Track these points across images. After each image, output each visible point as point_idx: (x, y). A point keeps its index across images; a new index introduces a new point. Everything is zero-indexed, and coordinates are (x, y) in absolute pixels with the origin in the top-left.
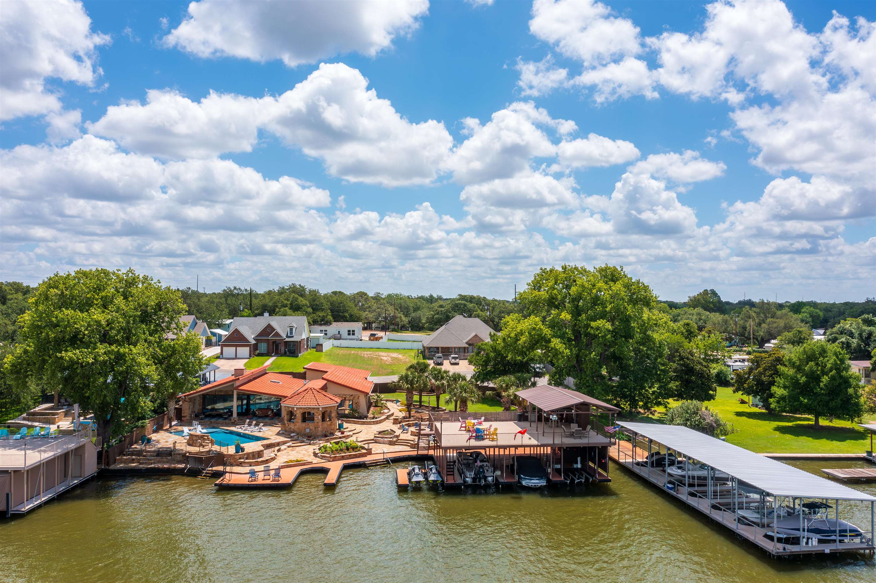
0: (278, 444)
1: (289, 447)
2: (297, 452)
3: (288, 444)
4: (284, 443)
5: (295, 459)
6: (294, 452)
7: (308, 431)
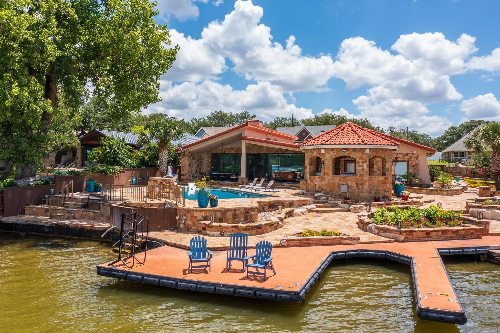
0: (291, 204)
1: (310, 211)
2: (325, 220)
3: (309, 207)
4: (302, 204)
5: (320, 230)
6: (319, 219)
7: (344, 189)
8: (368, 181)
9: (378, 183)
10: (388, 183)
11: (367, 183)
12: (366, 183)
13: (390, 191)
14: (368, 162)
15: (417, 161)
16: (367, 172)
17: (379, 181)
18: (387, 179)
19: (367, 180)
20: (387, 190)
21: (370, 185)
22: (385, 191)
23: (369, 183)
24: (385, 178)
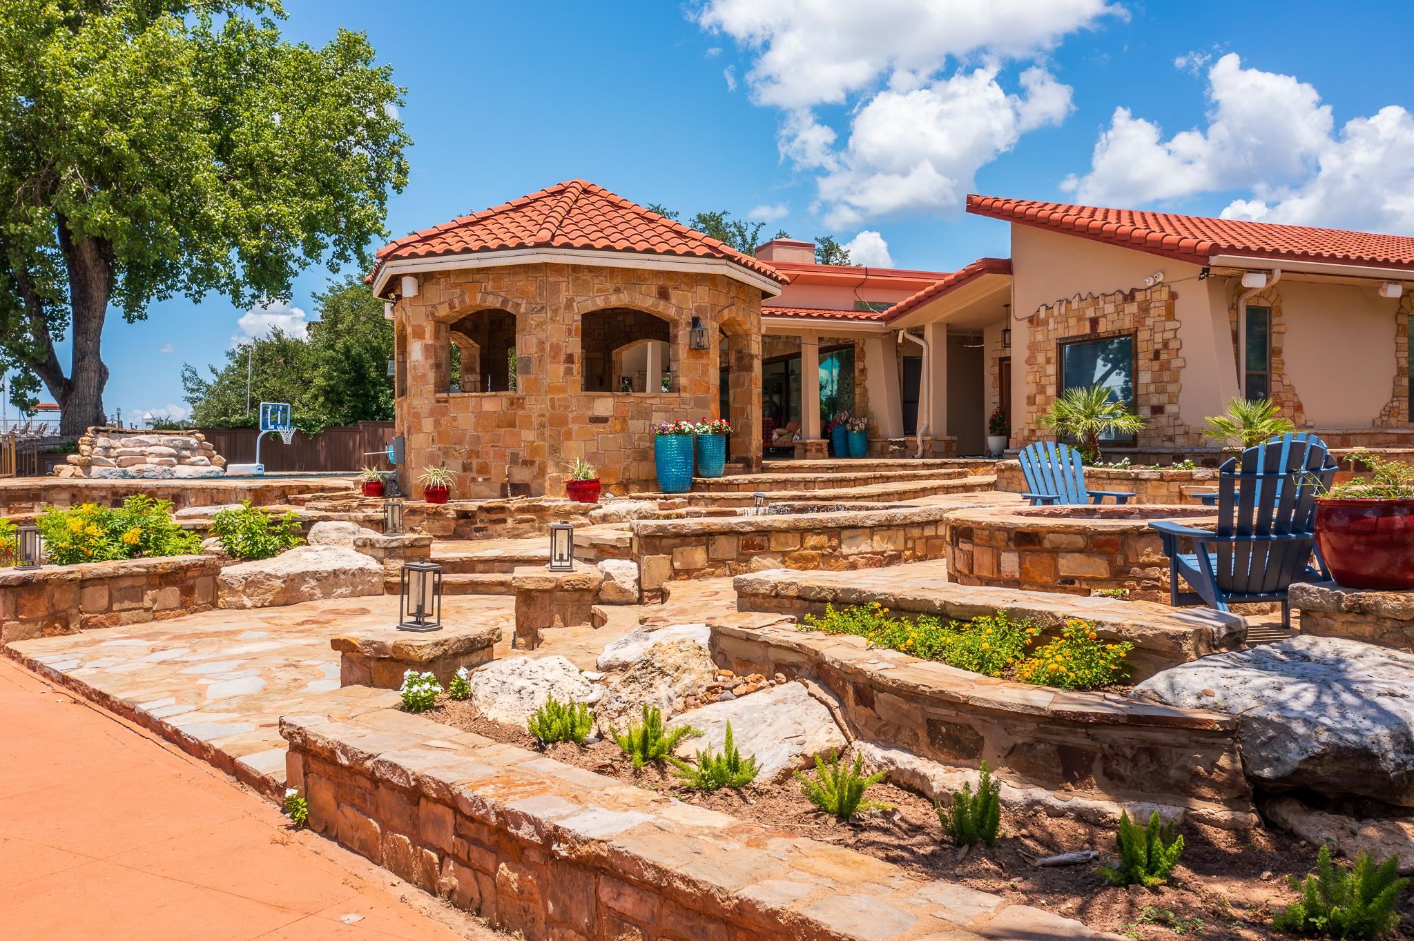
8: (431, 413)
9: (476, 424)
10: (528, 425)
11: (428, 424)
12: (420, 424)
13: (538, 460)
14: (428, 336)
15: (1170, 325)
16: (424, 376)
17: (480, 415)
18: (522, 407)
19: (425, 411)
20: (524, 454)
21: (440, 433)
22: (514, 459)
23: (437, 424)
24: (512, 404)
